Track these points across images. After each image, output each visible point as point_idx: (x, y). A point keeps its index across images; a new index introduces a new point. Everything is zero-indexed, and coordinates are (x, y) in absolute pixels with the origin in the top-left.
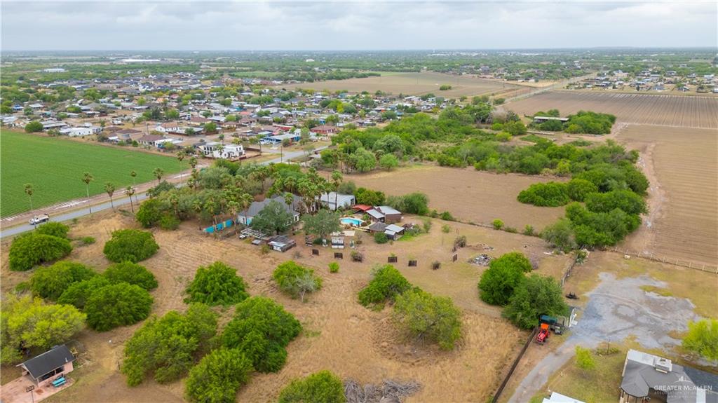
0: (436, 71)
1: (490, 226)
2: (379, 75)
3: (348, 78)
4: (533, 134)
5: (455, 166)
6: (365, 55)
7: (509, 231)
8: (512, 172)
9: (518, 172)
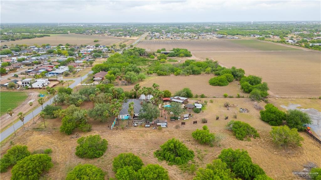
0: (76, 33)
1: (223, 97)
2: (49, 36)
3: (34, 38)
4: (170, 59)
5: (166, 75)
6: (18, 25)
7: (231, 97)
8: (190, 74)
9: (192, 74)
